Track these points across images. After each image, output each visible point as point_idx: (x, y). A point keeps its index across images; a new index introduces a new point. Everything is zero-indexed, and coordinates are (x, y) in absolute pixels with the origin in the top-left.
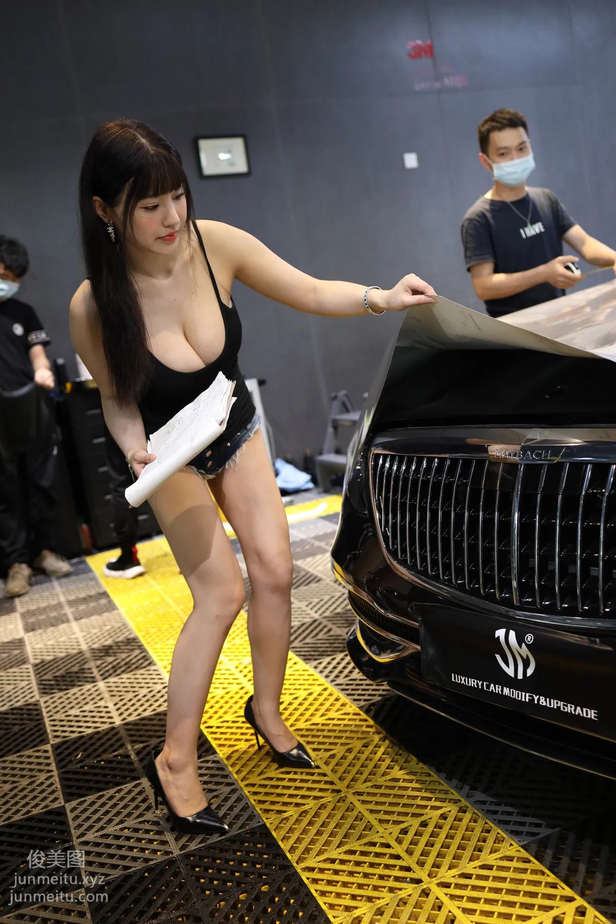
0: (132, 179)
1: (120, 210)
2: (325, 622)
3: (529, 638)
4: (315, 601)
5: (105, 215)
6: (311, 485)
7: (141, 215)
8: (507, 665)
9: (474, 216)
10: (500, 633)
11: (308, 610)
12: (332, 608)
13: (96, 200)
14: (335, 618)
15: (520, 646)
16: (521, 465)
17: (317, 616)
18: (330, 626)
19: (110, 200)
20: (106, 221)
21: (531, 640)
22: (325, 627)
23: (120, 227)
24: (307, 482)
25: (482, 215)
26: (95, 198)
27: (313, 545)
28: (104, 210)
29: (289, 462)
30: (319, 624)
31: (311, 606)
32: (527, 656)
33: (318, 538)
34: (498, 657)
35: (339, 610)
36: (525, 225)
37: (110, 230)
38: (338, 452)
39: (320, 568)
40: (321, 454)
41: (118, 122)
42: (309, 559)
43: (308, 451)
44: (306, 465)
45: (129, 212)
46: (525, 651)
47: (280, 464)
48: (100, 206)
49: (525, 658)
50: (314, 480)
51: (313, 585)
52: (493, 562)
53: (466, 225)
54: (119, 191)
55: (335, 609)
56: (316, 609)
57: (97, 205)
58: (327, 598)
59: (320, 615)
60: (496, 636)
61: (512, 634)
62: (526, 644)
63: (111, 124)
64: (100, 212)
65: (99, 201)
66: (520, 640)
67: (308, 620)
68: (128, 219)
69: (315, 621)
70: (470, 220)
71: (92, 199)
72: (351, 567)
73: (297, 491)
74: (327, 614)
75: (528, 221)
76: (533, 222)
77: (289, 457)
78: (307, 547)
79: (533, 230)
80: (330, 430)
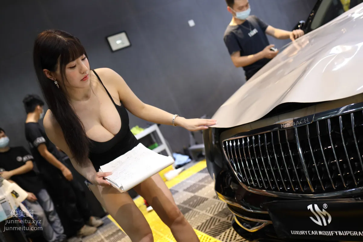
0: (60, 56)
1: (58, 72)
2: (216, 217)
3: (325, 205)
4: (209, 208)
5: (51, 77)
6: (190, 160)
7: (68, 71)
8: (317, 220)
9: (228, 34)
10: (310, 207)
11: (207, 214)
12: (217, 210)
13: (45, 71)
14: (220, 214)
15: (322, 210)
16: (295, 128)
17: (212, 215)
18: (219, 218)
19: (52, 69)
20: (52, 79)
21: (326, 206)
22: (217, 219)
23: (60, 80)
24: (188, 159)
25: (232, 33)
26: (44, 70)
27: (199, 185)
28: (50, 74)
29: (178, 153)
30: (214, 219)
31: (208, 211)
32: (326, 214)
33: (200, 181)
34: (311, 218)
35: (220, 210)
36: (249, 32)
37: (56, 83)
38: (197, 143)
39: (206, 194)
40: (190, 146)
41: (45, 32)
42: (200, 191)
43: (185, 147)
44: (185, 152)
45: (63, 72)
46: (324, 212)
47: (175, 155)
48: (47, 73)
49: (325, 215)
50: (190, 158)
51: (205, 202)
52: (296, 175)
53: (226, 38)
54: (56, 63)
55: (218, 210)
56: (210, 212)
57: (46, 73)
58: (213, 206)
59: (213, 214)
60: (308, 209)
61: (316, 206)
62: (325, 209)
63: (43, 33)
64: (48, 76)
65: (47, 71)
66: (321, 208)
67: (209, 218)
68: (64, 75)
69: (212, 218)
70: (227, 36)
71: (43, 71)
72: (226, 193)
73: (185, 164)
74: (216, 213)
75: (250, 29)
76: (253, 29)
77: (178, 151)
78: (197, 186)
79: (254, 32)
80: (191, 136)
